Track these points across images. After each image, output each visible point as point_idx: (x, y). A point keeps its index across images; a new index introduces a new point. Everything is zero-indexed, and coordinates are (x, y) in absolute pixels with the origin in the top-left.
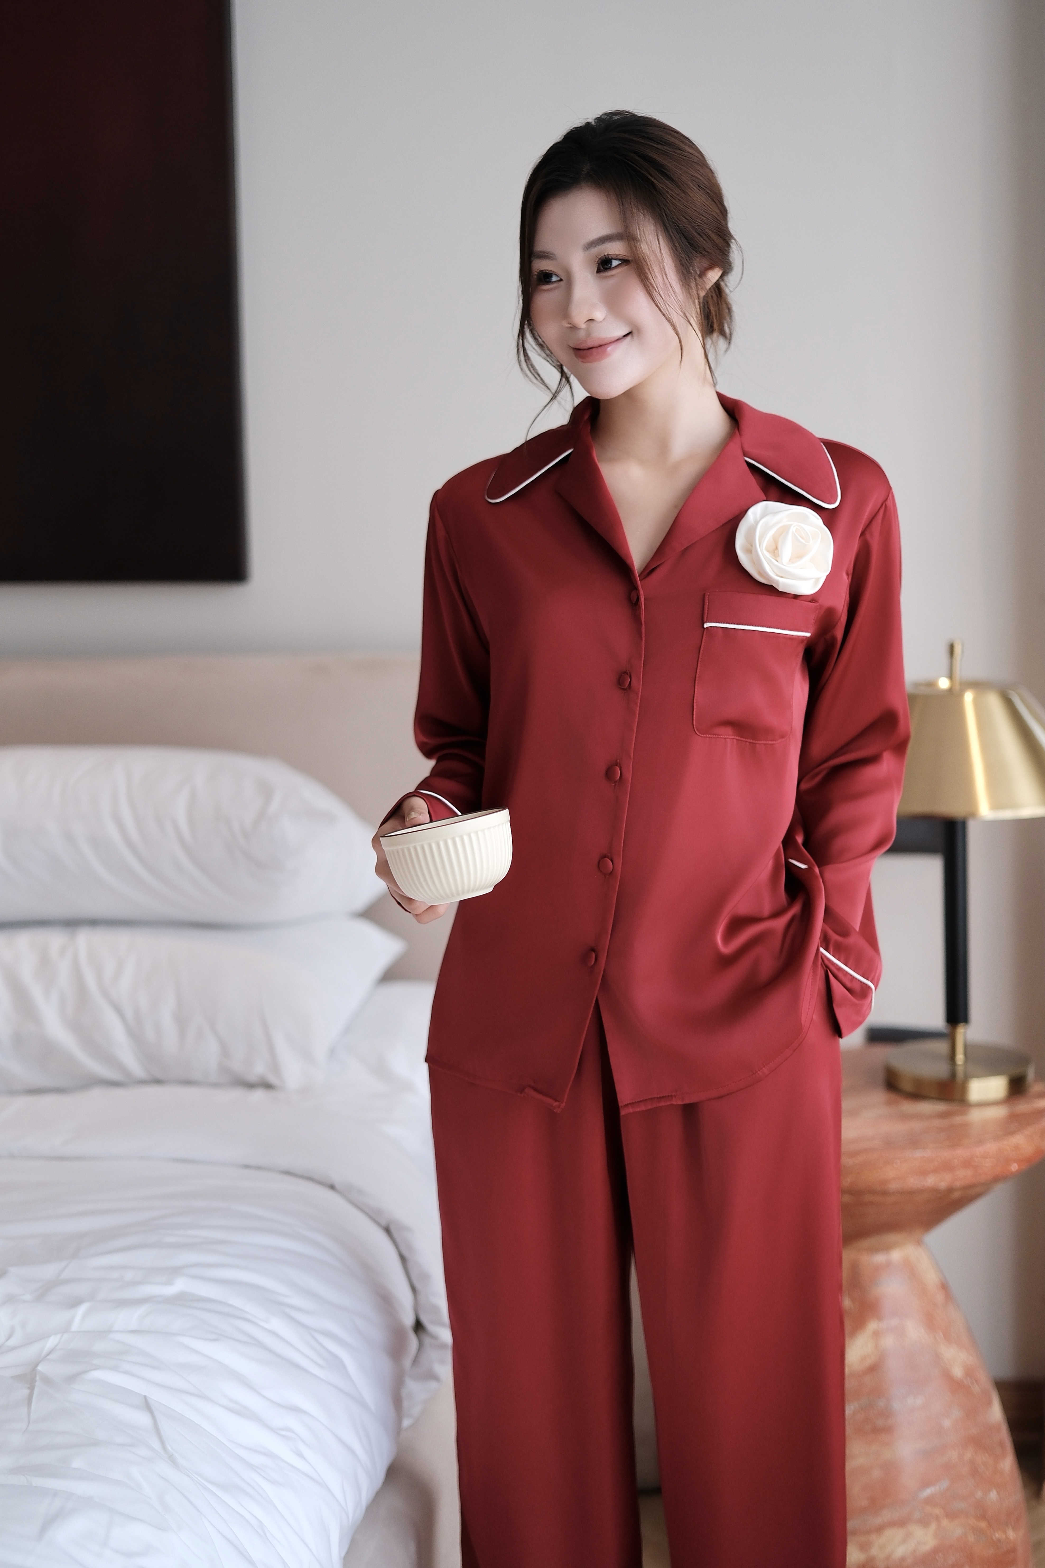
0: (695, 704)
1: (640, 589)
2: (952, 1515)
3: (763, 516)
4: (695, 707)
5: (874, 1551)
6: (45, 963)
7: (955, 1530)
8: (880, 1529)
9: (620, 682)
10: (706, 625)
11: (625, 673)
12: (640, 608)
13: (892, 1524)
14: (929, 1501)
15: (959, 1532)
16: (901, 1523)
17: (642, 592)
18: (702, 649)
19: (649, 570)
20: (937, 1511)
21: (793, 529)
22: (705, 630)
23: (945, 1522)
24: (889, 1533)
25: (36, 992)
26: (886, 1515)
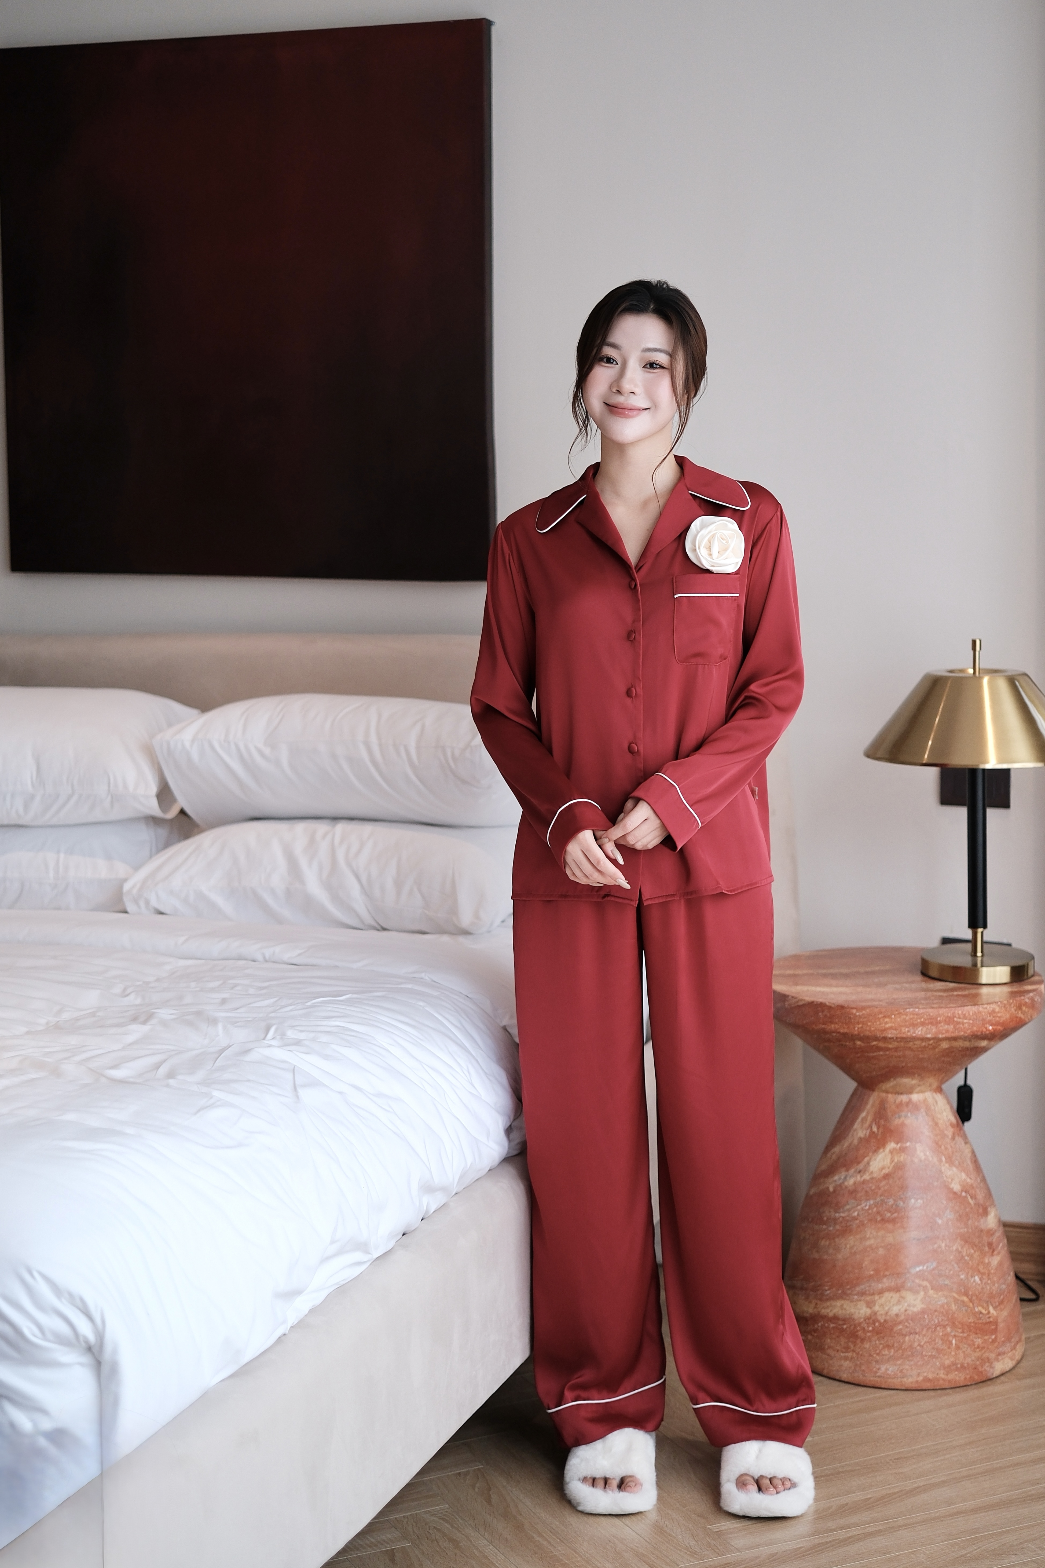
0: (675, 645)
1: (637, 579)
2: (937, 1288)
3: (701, 529)
4: (675, 647)
5: (877, 1308)
6: (312, 842)
7: (940, 1299)
8: (881, 1292)
9: (629, 636)
10: (675, 596)
11: (631, 631)
12: (638, 591)
13: (889, 1289)
14: (920, 1275)
15: (943, 1300)
16: (897, 1289)
17: (638, 581)
18: (675, 611)
19: (639, 567)
20: (925, 1283)
21: (718, 535)
22: (676, 600)
23: (931, 1292)
24: (887, 1295)
25: (303, 862)
26: (886, 1283)
